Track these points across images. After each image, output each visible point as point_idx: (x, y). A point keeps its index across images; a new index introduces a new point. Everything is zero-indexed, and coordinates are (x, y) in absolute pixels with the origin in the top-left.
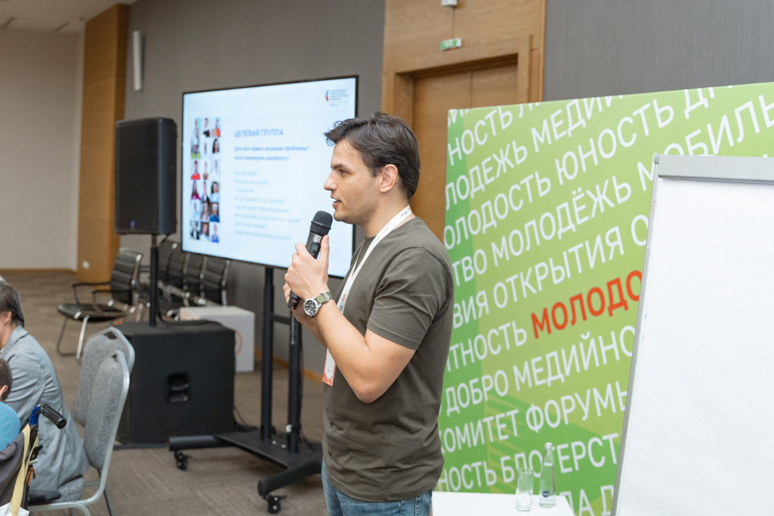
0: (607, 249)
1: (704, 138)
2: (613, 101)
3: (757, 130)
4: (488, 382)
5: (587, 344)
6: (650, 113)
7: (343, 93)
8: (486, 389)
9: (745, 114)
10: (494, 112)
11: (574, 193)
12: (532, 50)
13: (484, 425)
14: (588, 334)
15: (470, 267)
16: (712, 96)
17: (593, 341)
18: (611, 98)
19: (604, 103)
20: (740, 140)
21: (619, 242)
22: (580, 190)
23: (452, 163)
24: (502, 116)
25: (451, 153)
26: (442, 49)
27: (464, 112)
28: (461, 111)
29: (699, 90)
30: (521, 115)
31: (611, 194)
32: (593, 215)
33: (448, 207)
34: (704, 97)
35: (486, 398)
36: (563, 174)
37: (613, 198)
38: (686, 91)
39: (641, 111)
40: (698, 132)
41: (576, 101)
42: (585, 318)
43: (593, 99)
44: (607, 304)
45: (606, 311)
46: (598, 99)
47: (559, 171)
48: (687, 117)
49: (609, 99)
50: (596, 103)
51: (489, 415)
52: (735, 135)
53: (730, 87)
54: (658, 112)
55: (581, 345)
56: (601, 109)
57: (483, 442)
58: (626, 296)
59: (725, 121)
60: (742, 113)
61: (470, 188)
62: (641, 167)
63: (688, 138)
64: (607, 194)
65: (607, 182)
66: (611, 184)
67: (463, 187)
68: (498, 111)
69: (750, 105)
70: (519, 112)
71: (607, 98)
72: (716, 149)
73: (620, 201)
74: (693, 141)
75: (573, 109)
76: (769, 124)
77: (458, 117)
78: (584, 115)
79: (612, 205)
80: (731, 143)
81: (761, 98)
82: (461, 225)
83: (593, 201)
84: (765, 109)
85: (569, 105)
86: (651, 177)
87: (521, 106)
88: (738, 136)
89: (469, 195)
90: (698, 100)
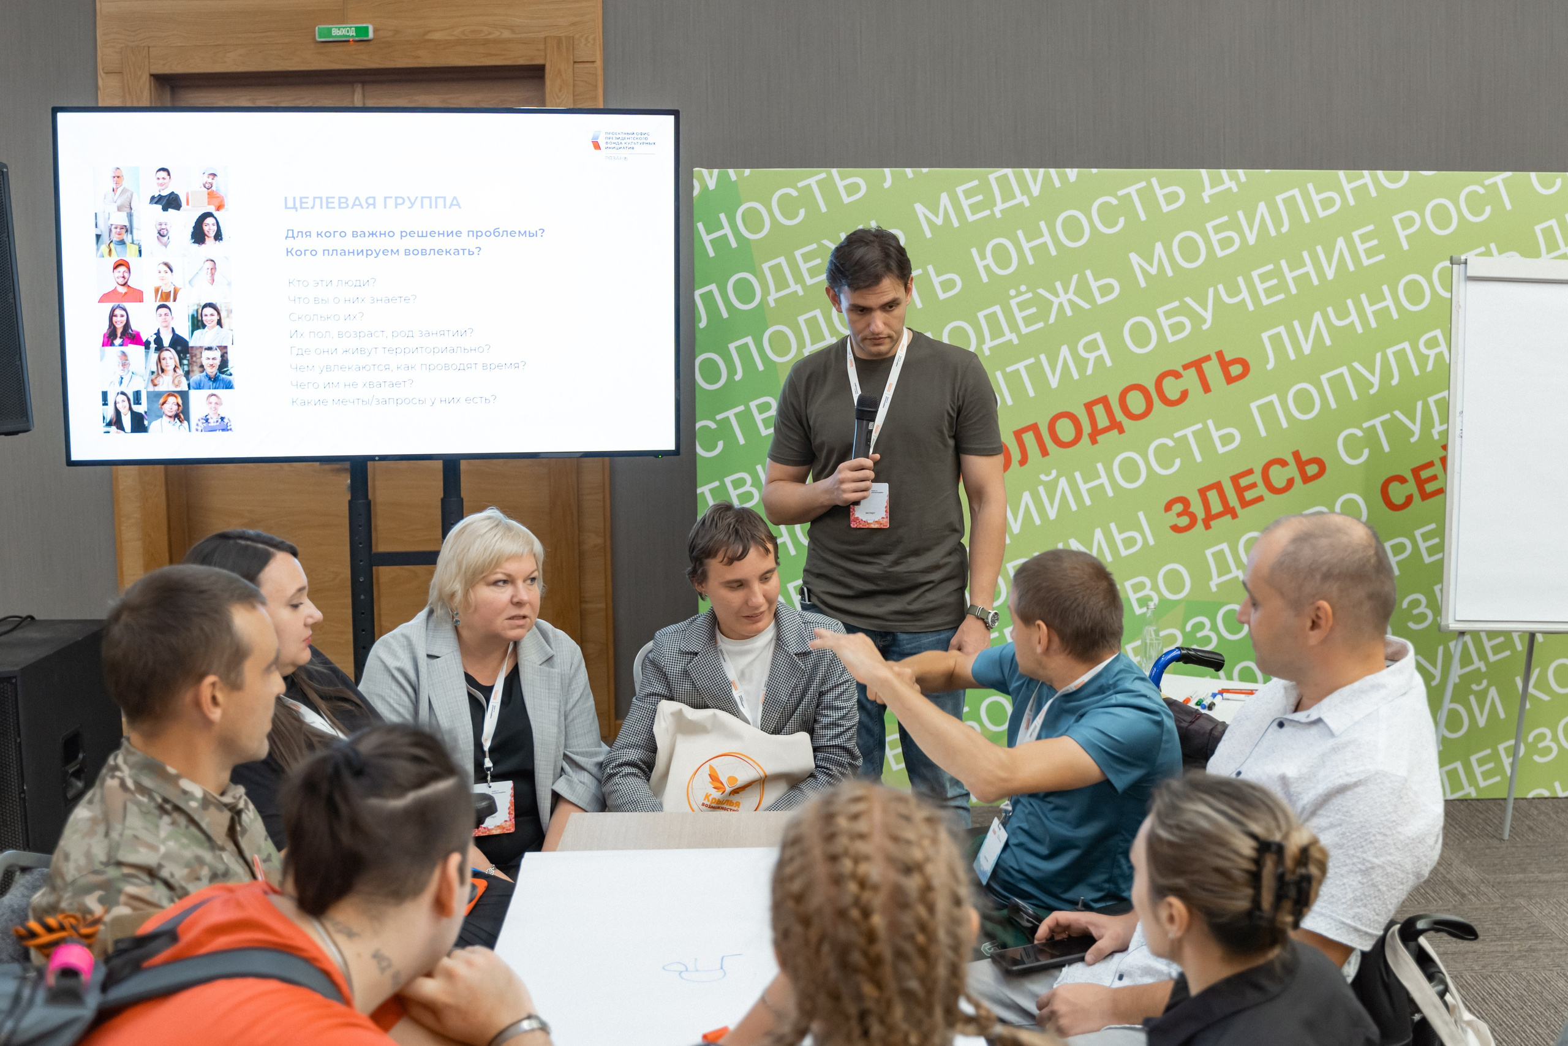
0: (1081, 363)
1: (1234, 225)
2: (1078, 175)
3: (1307, 220)
5: (1051, 487)
6: (1147, 195)
7: (643, 138)
9: (1290, 202)
10: (823, 175)
11: (1013, 292)
14: (1054, 473)
16: (1243, 179)
17: (1063, 483)
18: (1075, 170)
19: (1064, 179)
20: (1285, 229)
21: (1103, 351)
22: (1023, 288)
23: (711, 253)
24: (840, 184)
25: (705, 237)
27: (739, 175)
28: (731, 172)
29: (1223, 172)
30: (887, 184)
31: (1083, 290)
32: (1052, 320)
33: (702, 324)
34: (1231, 180)
36: (987, 268)
37: (1089, 298)
38: (1203, 172)
39: (1132, 190)
40: (1225, 219)
41: (1009, 171)
42: (1044, 452)
43: (1042, 171)
44: (1087, 428)
45: (1085, 438)
46: (1052, 171)
47: (980, 265)
48: (1207, 201)
49: (1072, 173)
50: (1047, 177)
52: (1278, 223)
53: (1267, 171)
54: (1160, 193)
55: (1041, 489)
56: (1057, 184)
58: (1119, 415)
59: (1262, 208)
60: (1285, 200)
61: (766, 292)
62: (1135, 258)
63: (1209, 226)
64: (1075, 293)
65: (1075, 277)
66: (1082, 281)
67: (745, 291)
68: (830, 175)
69: (1296, 192)
70: (884, 179)
71: (1068, 170)
72: (1251, 239)
73: (1100, 301)
74: (1218, 229)
75: (1003, 181)
76: (1322, 214)
77: (722, 181)
78: (1025, 189)
79: (1087, 306)
80: (1273, 233)
81: (1310, 186)
82: (743, 350)
83: (1051, 303)
84: (1316, 198)
85: (994, 175)
86: (1153, 271)
87: (887, 171)
88: (1282, 225)
89: (764, 301)
90: (1222, 182)
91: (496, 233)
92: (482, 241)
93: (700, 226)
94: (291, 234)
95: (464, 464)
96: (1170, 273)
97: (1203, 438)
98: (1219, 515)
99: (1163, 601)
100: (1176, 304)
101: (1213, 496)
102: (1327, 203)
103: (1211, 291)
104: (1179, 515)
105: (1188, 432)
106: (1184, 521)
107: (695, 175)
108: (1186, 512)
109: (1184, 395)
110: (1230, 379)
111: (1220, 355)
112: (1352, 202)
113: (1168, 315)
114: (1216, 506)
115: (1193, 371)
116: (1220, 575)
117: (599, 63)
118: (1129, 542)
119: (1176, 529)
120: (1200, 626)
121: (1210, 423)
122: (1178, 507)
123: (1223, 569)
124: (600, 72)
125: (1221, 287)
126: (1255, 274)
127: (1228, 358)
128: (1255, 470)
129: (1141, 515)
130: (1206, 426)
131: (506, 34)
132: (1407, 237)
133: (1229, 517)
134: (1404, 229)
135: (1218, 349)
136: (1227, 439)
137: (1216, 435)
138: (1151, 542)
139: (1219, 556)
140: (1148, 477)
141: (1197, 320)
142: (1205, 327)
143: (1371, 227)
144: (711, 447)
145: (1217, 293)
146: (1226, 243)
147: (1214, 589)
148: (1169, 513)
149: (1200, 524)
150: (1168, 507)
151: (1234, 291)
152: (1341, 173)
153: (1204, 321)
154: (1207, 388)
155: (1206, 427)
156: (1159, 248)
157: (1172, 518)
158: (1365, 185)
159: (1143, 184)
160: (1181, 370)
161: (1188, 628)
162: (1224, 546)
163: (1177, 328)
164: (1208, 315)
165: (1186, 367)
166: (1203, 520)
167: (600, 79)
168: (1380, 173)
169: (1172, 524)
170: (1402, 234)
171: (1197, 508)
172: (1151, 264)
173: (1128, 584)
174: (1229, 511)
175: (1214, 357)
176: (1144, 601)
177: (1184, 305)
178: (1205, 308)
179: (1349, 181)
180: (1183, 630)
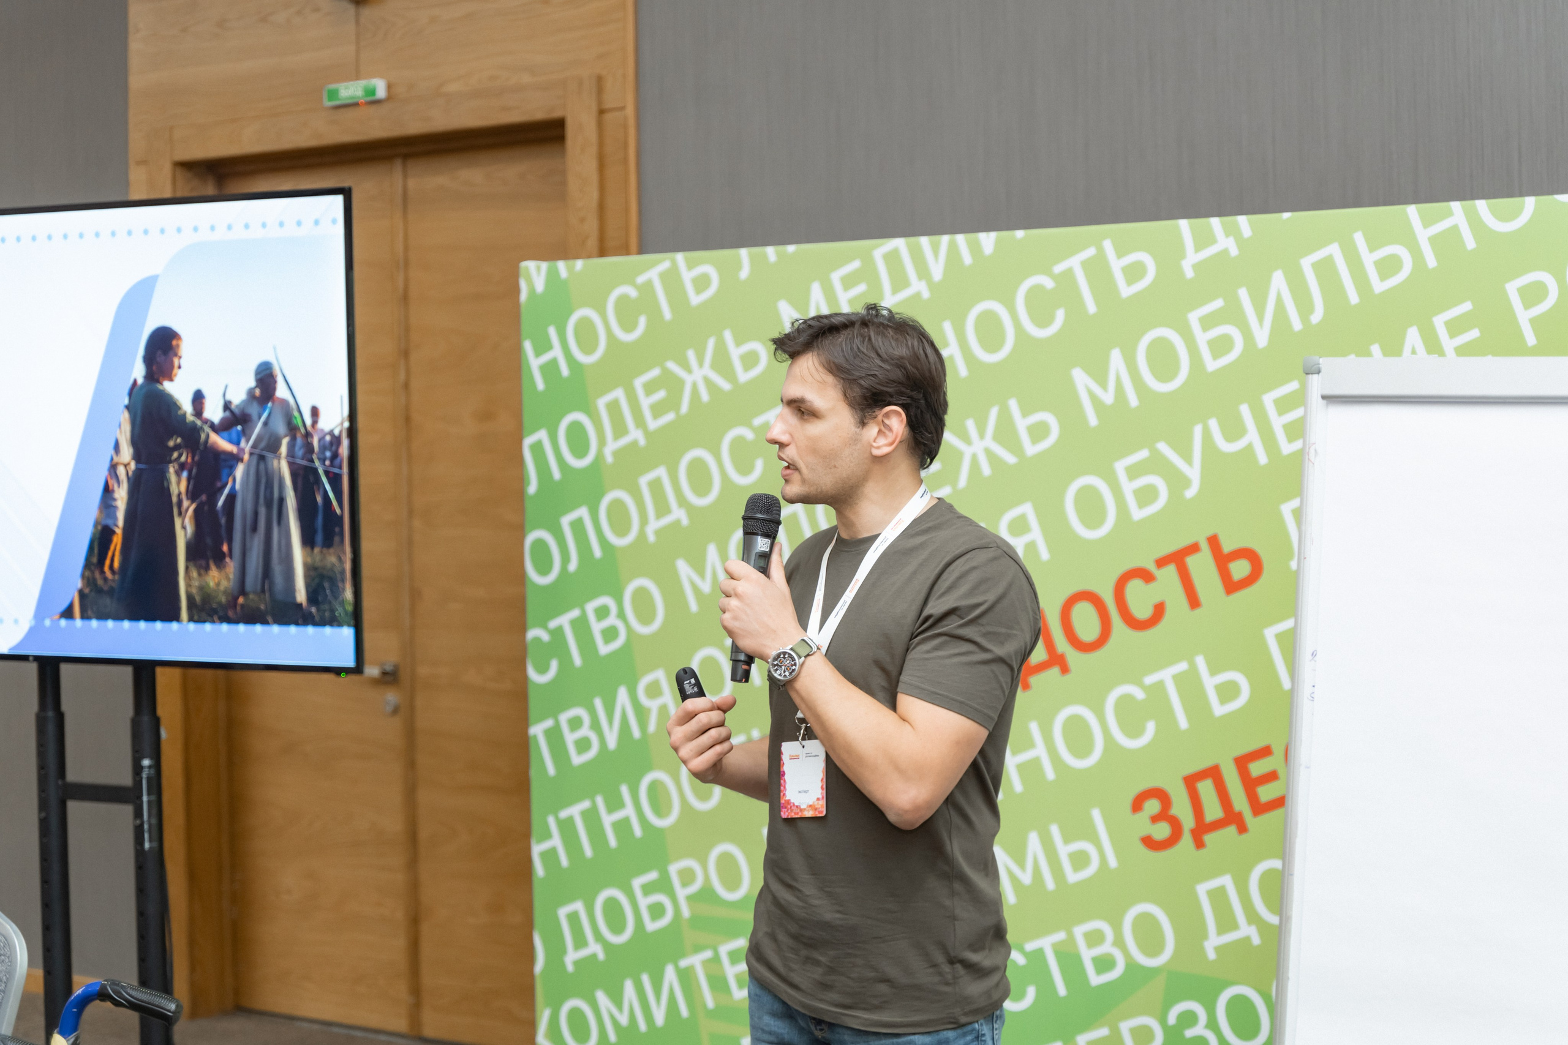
1: (1233, 314)
2: (998, 242)
3: (1354, 298)
4: (687, 877)
6: (1097, 269)
8: (682, 893)
9: (1325, 269)
10: (664, 266)
12: (601, 112)
13: (686, 977)
15: (612, 620)
16: (1246, 232)
18: (993, 235)
19: (976, 250)
20: (1316, 317)
21: (1037, 534)
23: (540, 385)
24: (687, 276)
25: (534, 362)
26: (328, 103)
27: (570, 270)
28: (561, 265)
29: (1215, 222)
30: (744, 274)
31: (1006, 434)
32: (963, 482)
33: (532, 489)
34: (1227, 236)
35: (686, 912)
37: (1015, 447)
38: (1184, 224)
39: (1075, 262)
40: (1218, 303)
41: (899, 243)
43: (945, 239)
46: (960, 238)
48: (1189, 273)
49: (988, 240)
50: (953, 248)
51: (698, 949)
52: (1305, 307)
53: (1286, 215)
54: (1117, 265)
56: (968, 260)
57: (684, 1012)
58: (1064, 648)
59: (1278, 281)
60: (1316, 266)
61: (602, 442)
62: (1080, 378)
63: (1194, 317)
64: (996, 438)
65: (994, 412)
66: (1006, 420)
67: (578, 441)
68: (675, 263)
69: (1334, 250)
70: (739, 266)
71: (982, 236)
72: (1262, 338)
73: (1031, 449)
74: (1207, 323)
75: (892, 258)
76: (1379, 286)
77: (552, 277)
78: (923, 272)
79: (1010, 459)
80: (1297, 325)
81: (1359, 238)
82: (578, 526)
84: (1369, 259)
85: (882, 248)
86: (1108, 398)
87: (744, 252)
88: (1312, 309)
89: (600, 456)
90: (1213, 240)
93: (528, 346)
96: (1133, 401)
97: (1189, 684)
98: (1218, 825)
99: (1132, 966)
100: (1144, 454)
101: (1206, 788)
102: (1388, 266)
103: (1198, 430)
104: (1155, 819)
105: (1166, 675)
106: (1162, 831)
107: (522, 272)
108: (1164, 815)
109: (1159, 610)
110: (1231, 586)
111: (1214, 542)
112: (1431, 262)
113: (1133, 472)
114: (1213, 811)
115: (1171, 570)
116: (1221, 931)
117: (630, 111)
118: (1080, 860)
119: (1149, 842)
120: (1189, 1018)
121: (1200, 661)
122: (1153, 806)
123: (1226, 923)
124: (631, 122)
125: (1213, 424)
126: (1268, 399)
127: (1227, 547)
128: (1274, 748)
129: (1096, 814)
130: (1193, 666)
132: (1533, 321)
133: (1232, 829)
134: (1527, 306)
135: (1210, 533)
136: (1228, 692)
137: (1210, 683)
138: (1113, 862)
139: (1218, 897)
140: (1106, 750)
141: (1177, 481)
142: (1190, 493)
143: (1467, 306)
144: (543, 669)
145: (1207, 434)
146: (1220, 346)
147: (1212, 955)
148: (1139, 815)
149: (1187, 839)
150: (1137, 805)
151: (1232, 431)
152: (1412, 211)
153: (1186, 482)
154: (1194, 602)
155: (1193, 668)
156: (1116, 359)
157: (1142, 824)
158: (1455, 228)
159: (1091, 252)
160: (1151, 567)
161: (1172, 1019)
162: (1227, 881)
163: (1146, 496)
164: (1194, 473)
165: (1161, 563)
166: (1193, 831)
167: (632, 132)
168: (1481, 205)
169: (1144, 833)
170: (1524, 317)
171: (1182, 809)
172: (1104, 385)
173: (1079, 931)
174: (1232, 818)
175: (1205, 546)
176: (1104, 964)
177: (1156, 455)
178: (1188, 459)
179: (1426, 224)
180: (1163, 1021)
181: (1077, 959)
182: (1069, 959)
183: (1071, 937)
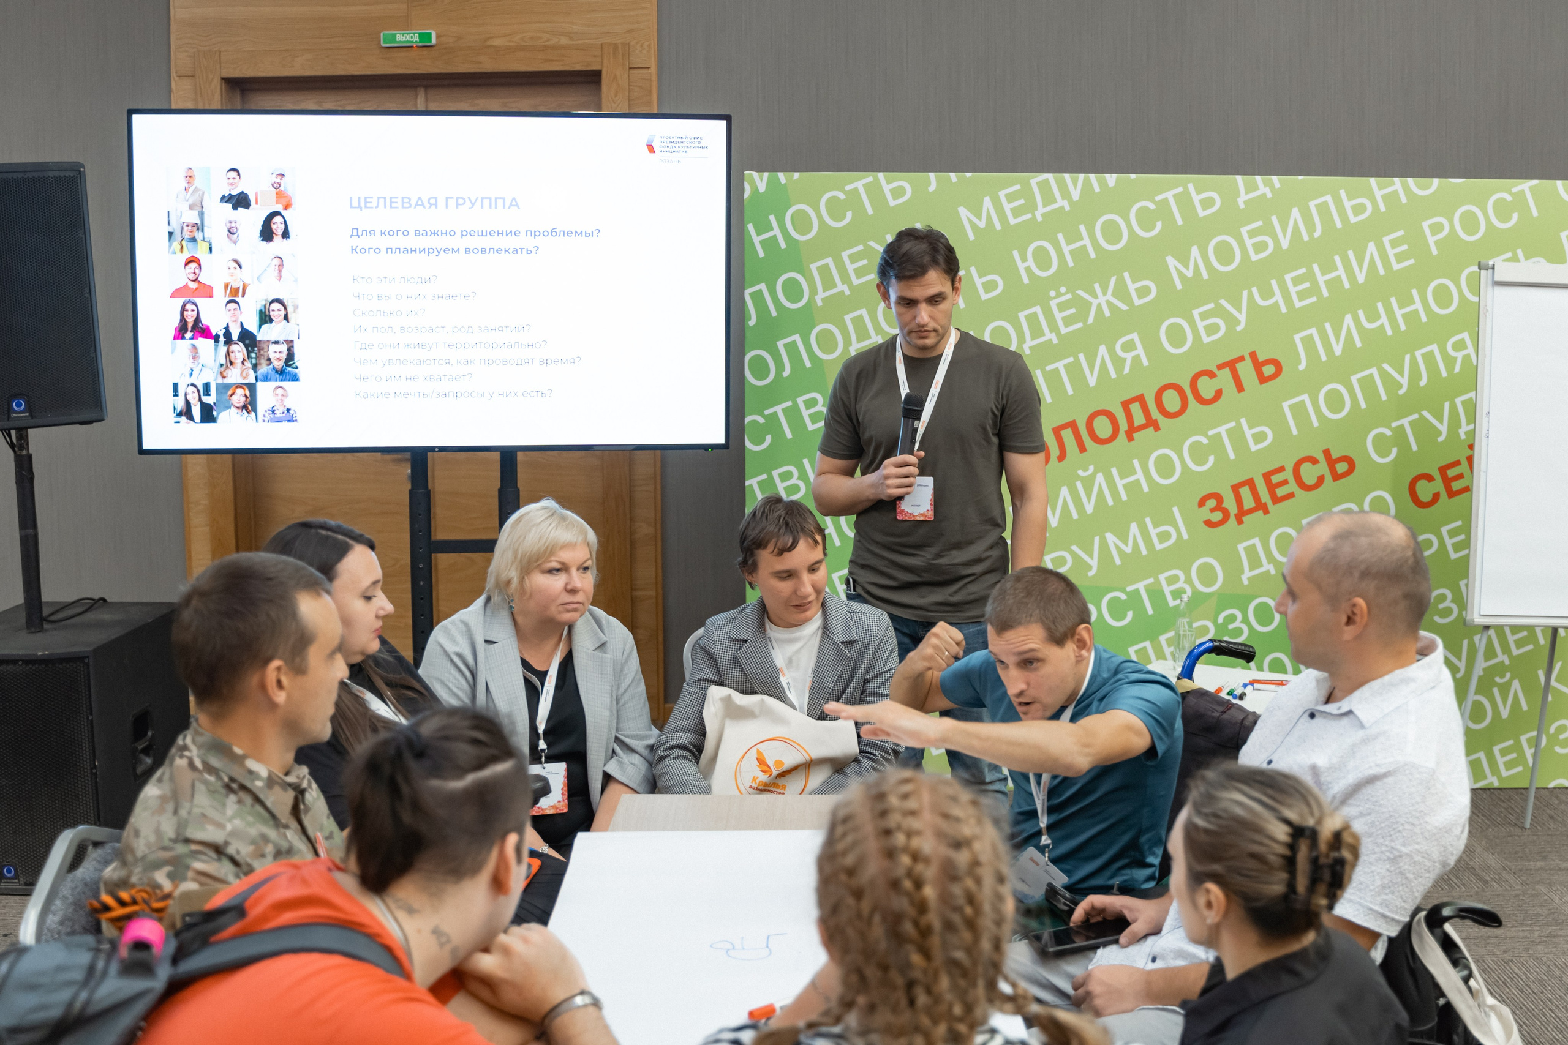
0: (1119, 362)
1: (1268, 230)
2: (1119, 180)
3: (1338, 224)
5: (1088, 483)
6: (1184, 201)
7: (696, 142)
9: (1323, 209)
10: (868, 180)
11: (1053, 294)
14: (1091, 468)
16: (1277, 185)
17: (1100, 478)
18: (1115, 176)
19: (1103, 184)
20: (1317, 234)
21: (1140, 351)
22: (1063, 290)
23: (761, 254)
24: (886, 188)
25: (755, 238)
27: (789, 178)
28: (781, 175)
29: (1258, 178)
30: (932, 188)
31: (1121, 292)
32: (1091, 320)
33: (751, 322)
34: (1265, 186)
36: (1028, 270)
37: (1127, 299)
38: (1239, 178)
39: (1169, 195)
40: (1259, 223)
41: (1050, 176)
42: (1082, 448)
43: (1082, 176)
44: (1123, 426)
45: (1122, 435)
46: (1092, 176)
47: (1021, 266)
48: (1242, 206)
49: (1111, 179)
50: (1087, 180)
52: (1311, 228)
53: (1300, 177)
54: (1196, 198)
55: (1079, 484)
56: (1097, 189)
58: (1155, 414)
59: (1295, 213)
60: (1318, 206)
61: (814, 291)
62: (1171, 261)
63: (1244, 231)
64: (1113, 295)
65: (1113, 279)
66: (1121, 283)
67: (793, 291)
68: (877, 179)
69: (1328, 198)
70: (928, 184)
71: (1107, 176)
72: (1285, 244)
73: (1137, 302)
74: (1252, 234)
75: (1044, 186)
76: (1353, 219)
77: (773, 184)
78: (1065, 194)
79: (1124, 307)
80: (1306, 238)
81: (1343, 193)
82: (792, 348)
83: (1091, 304)
84: (1348, 205)
85: (1036, 179)
86: (1189, 274)
87: (932, 175)
88: (1315, 230)
89: (811, 300)
90: (1257, 188)
91: (553, 233)
92: (540, 241)
93: (750, 227)
94: (356, 233)
95: (520, 456)
96: (1205, 276)
97: (1236, 435)
98: (1251, 511)
99: (1196, 593)
100: (1211, 306)
101: (1245, 492)
102: (1359, 209)
103: (1245, 293)
104: (1212, 510)
105: (1222, 429)
106: (1217, 516)
107: (746, 178)
108: (1219, 507)
109: (1219, 394)
110: (1263, 380)
111: (1253, 355)
112: (1383, 208)
113: (1204, 316)
114: (1249, 502)
115: (1227, 371)
117: (654, 70)
118: (1164, 537)
119: (1209, 523)
120: (1232, 618)
121: (1243, 421)
122: (1212, 503)
123: (1255, 563)
124: (654, 78)
125: (1254, 290)
126: (1288, 277)
127: (1261, 358)
128: (1286, 468)
129: (1175, 510)
131: (564, 41)
132: (1436, 242)
133: (1260, 512)
134: (1433, 234)
135: (1251, 350)
136: (1259, 438)
137: (1249, 433)
138: (1185, 536)
139: (1251, 551)
140: (1182, 473)
141: (1232, 322)
142: (1239, 328)
143: (1401, 233)
144: (759, 441)
145: (1251, 296)
146: (1260, 247)
147: (1246, 582)
148: (1203, 508)
149: (1232, 520)
150: (1202, 503)
151: (1267, 294)
152: (1373, 180)
153: (1238, 322)
154: (1240, 388)
155: (1239, 425)
156: (1195, 252)
157: (1205, 513)
158: (1396, 191)
160: (1215, 370)
161: (1220, 620)
162: (1256, 541)
163: (1212, 329)
164: (1242, 317)
165: (1220, 367)
166: (1236, 515)
167: (655, 84)
168: (1410, 180)
169: (1205, 519)
170: (1431, 240)
171: (1230, 504)
172: (1187, 267)
173: (1162, 577)
174: (1261, 507)
175: (1247, 357)
176: (1177, 594)
177: (1219, 307)
178: (1239, 310)
179: (1380, 188)
180: (1215, 622)
181: (1161, 592)
182: (1156, 594)
183: (1157, 581)
